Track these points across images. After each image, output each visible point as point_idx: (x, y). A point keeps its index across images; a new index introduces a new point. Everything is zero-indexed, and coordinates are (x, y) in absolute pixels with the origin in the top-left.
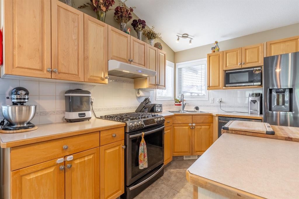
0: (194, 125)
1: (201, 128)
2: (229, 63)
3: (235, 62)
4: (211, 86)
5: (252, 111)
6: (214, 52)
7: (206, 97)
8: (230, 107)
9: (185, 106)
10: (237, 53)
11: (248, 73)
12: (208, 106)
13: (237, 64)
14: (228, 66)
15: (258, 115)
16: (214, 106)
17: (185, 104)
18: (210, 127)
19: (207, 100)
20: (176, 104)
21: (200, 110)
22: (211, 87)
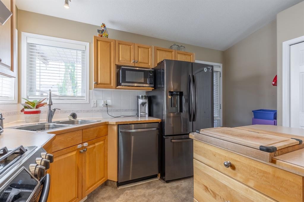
0: (85, 144)
1: (94, 147)
2: (122, 58)
3: (128, 58)
4: (99, 82)
5: (142, 114)
6: (101, 36)
7: (85, 98)
8: (117, 111)
9: (53, 114)
10: (130, 48)
11: (143, 73)
12: (88, 111)
13: (130, 61)
14: (121, 60)
15: (147, 118)
16: (98, 111)
17: (55, 110)
18: (104, 142)
19: (88, 102)
20: (26, 110)
21: (79, 118)
22: (100, 84)
